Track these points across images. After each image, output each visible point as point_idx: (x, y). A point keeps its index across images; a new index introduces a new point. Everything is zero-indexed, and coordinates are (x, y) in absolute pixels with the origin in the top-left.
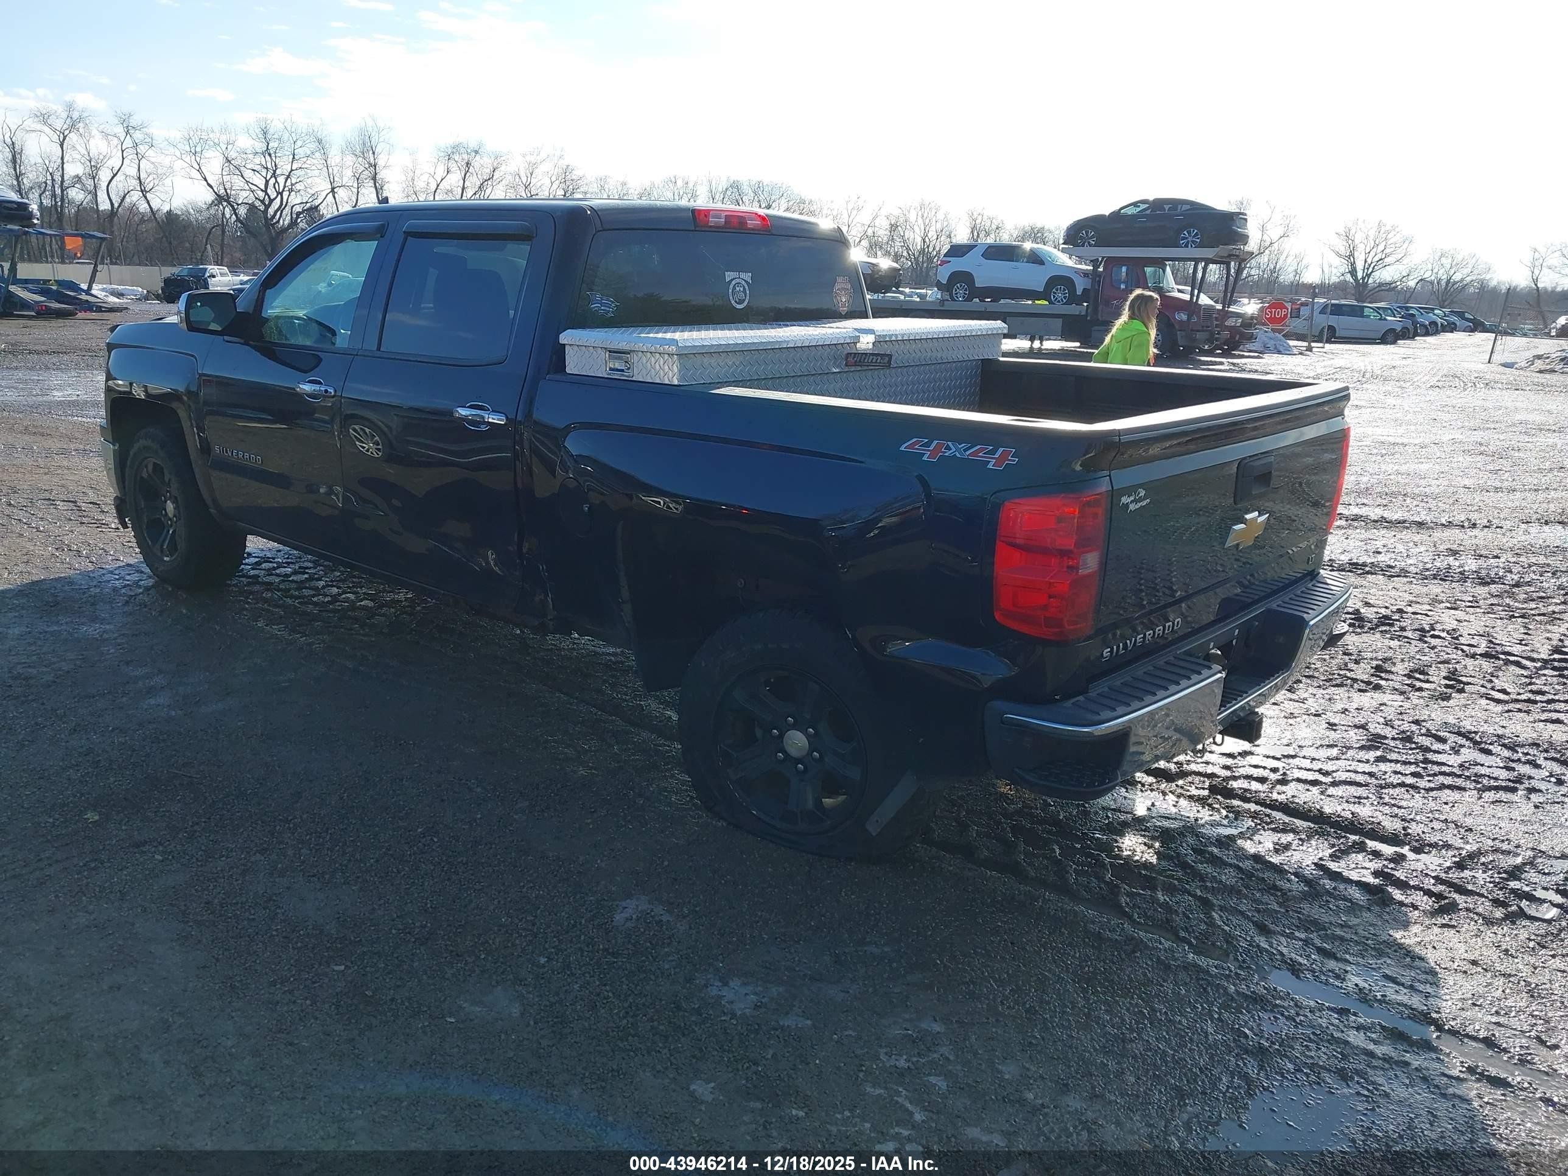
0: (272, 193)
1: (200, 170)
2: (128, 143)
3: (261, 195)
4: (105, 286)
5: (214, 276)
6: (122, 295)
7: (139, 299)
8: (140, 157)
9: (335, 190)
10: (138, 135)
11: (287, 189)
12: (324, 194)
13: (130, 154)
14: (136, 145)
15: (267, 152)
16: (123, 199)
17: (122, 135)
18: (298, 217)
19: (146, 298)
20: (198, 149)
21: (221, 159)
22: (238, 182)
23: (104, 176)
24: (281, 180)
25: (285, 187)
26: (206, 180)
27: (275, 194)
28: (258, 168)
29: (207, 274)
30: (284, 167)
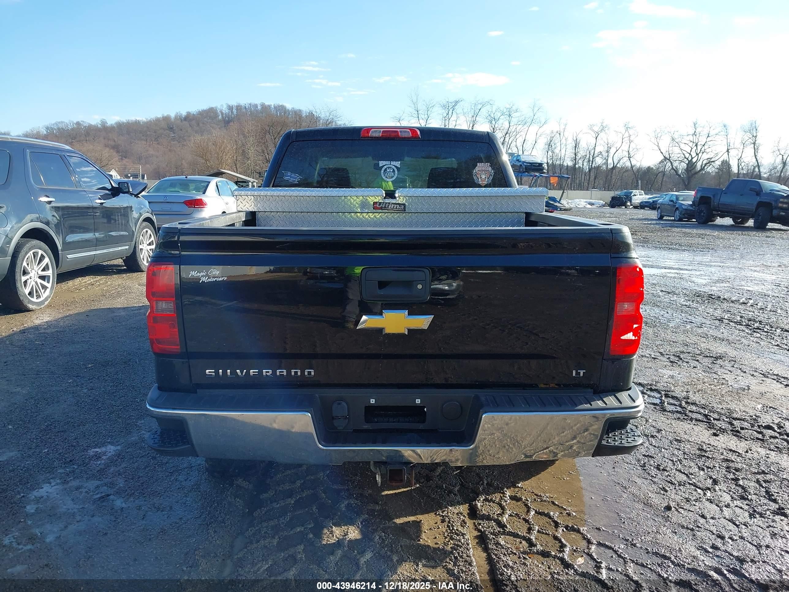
0: (694, 154)
1: (658, 146)
2: (627, 135)
3: (687, 155)
4: (587, 200)
5: (635, 195)
6: (593, 204)
7: (600, 206)
8: (631, 142)
9: (729, 151)
10: (631, 132)
11: (701, 152)
12: (722, 154)
13: (626, 140)
14: (630, 136)
15: (694, 134)
16: (619, 161)
17: (623, 131)
18: (705, 165)
19: (604, 206)
20: (659, 135)
21: (669, 139)
22: (677, 150)
23: (612, 151)
24: (699, 148)
25: (701, 151)
26: (660, 150)
27: (696, 154)
28: (687, 142)
29: (633, 194)
30: (702, 140)
